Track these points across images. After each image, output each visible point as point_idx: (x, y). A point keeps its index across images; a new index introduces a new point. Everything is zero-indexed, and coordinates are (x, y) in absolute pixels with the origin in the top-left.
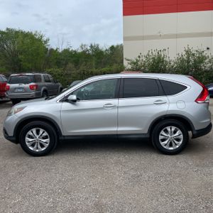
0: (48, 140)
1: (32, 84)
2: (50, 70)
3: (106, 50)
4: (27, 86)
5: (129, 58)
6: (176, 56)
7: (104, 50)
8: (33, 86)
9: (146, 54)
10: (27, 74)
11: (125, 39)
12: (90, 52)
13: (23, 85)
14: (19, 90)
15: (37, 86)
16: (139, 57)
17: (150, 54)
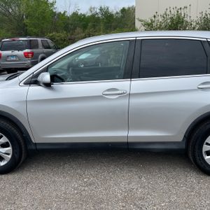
0: (9, 149)
1: (27, 51)
2: (51, 34)
3: (117, 13)
4: (21, 53)
5: (143, 19)
6: (199, 16)
8: (28, 53)
9: (163, 13)
10: (20, 39)
12: (100, 15)
13: (16, 52)
14: (12, 59)
15: (32, 53)
16: (155, 17)
17: (168, 12)
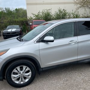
6: (55, 13)
7: (12, 10)
9: (42, 11)
11: (28, 4)
12: (6, 12)
16: (39, 13)
17: (44, 11)
